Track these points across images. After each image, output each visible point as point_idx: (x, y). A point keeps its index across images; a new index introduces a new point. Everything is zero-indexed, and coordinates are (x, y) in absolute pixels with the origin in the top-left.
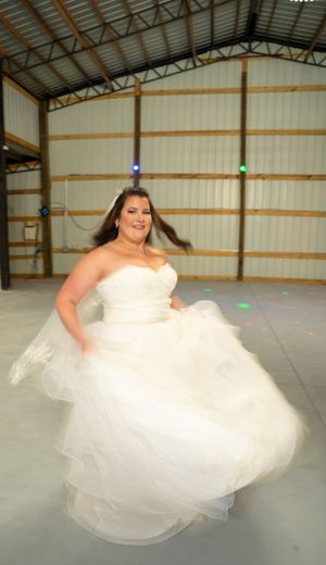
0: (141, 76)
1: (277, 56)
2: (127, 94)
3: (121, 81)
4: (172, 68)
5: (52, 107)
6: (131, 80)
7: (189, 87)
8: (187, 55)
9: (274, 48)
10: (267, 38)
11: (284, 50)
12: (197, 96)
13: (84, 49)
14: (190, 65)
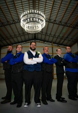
0: (17, 44)
1: (39, 42)
2: (15, 47)
3: (14, 45)
4: (23, 43)
5: (2, 48)
6: (16, 45)
7: (25, 46)
8: (25, 41)
9: (39, 41)
10: (38, 39)
11: (40, 41)
12: (27, 48)
13: (7, 39)
14: (26, 43)
